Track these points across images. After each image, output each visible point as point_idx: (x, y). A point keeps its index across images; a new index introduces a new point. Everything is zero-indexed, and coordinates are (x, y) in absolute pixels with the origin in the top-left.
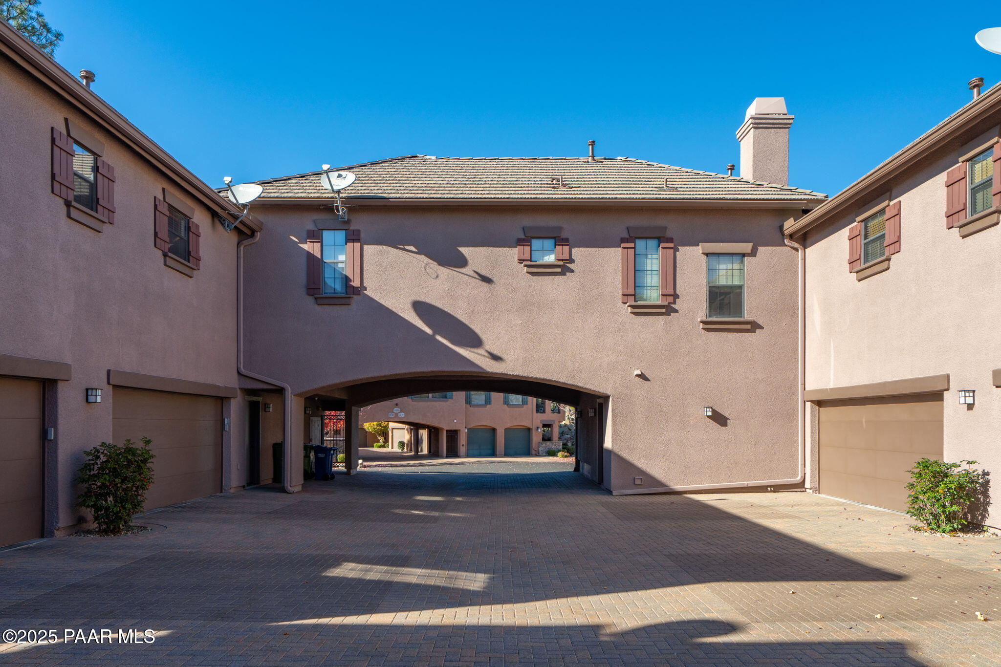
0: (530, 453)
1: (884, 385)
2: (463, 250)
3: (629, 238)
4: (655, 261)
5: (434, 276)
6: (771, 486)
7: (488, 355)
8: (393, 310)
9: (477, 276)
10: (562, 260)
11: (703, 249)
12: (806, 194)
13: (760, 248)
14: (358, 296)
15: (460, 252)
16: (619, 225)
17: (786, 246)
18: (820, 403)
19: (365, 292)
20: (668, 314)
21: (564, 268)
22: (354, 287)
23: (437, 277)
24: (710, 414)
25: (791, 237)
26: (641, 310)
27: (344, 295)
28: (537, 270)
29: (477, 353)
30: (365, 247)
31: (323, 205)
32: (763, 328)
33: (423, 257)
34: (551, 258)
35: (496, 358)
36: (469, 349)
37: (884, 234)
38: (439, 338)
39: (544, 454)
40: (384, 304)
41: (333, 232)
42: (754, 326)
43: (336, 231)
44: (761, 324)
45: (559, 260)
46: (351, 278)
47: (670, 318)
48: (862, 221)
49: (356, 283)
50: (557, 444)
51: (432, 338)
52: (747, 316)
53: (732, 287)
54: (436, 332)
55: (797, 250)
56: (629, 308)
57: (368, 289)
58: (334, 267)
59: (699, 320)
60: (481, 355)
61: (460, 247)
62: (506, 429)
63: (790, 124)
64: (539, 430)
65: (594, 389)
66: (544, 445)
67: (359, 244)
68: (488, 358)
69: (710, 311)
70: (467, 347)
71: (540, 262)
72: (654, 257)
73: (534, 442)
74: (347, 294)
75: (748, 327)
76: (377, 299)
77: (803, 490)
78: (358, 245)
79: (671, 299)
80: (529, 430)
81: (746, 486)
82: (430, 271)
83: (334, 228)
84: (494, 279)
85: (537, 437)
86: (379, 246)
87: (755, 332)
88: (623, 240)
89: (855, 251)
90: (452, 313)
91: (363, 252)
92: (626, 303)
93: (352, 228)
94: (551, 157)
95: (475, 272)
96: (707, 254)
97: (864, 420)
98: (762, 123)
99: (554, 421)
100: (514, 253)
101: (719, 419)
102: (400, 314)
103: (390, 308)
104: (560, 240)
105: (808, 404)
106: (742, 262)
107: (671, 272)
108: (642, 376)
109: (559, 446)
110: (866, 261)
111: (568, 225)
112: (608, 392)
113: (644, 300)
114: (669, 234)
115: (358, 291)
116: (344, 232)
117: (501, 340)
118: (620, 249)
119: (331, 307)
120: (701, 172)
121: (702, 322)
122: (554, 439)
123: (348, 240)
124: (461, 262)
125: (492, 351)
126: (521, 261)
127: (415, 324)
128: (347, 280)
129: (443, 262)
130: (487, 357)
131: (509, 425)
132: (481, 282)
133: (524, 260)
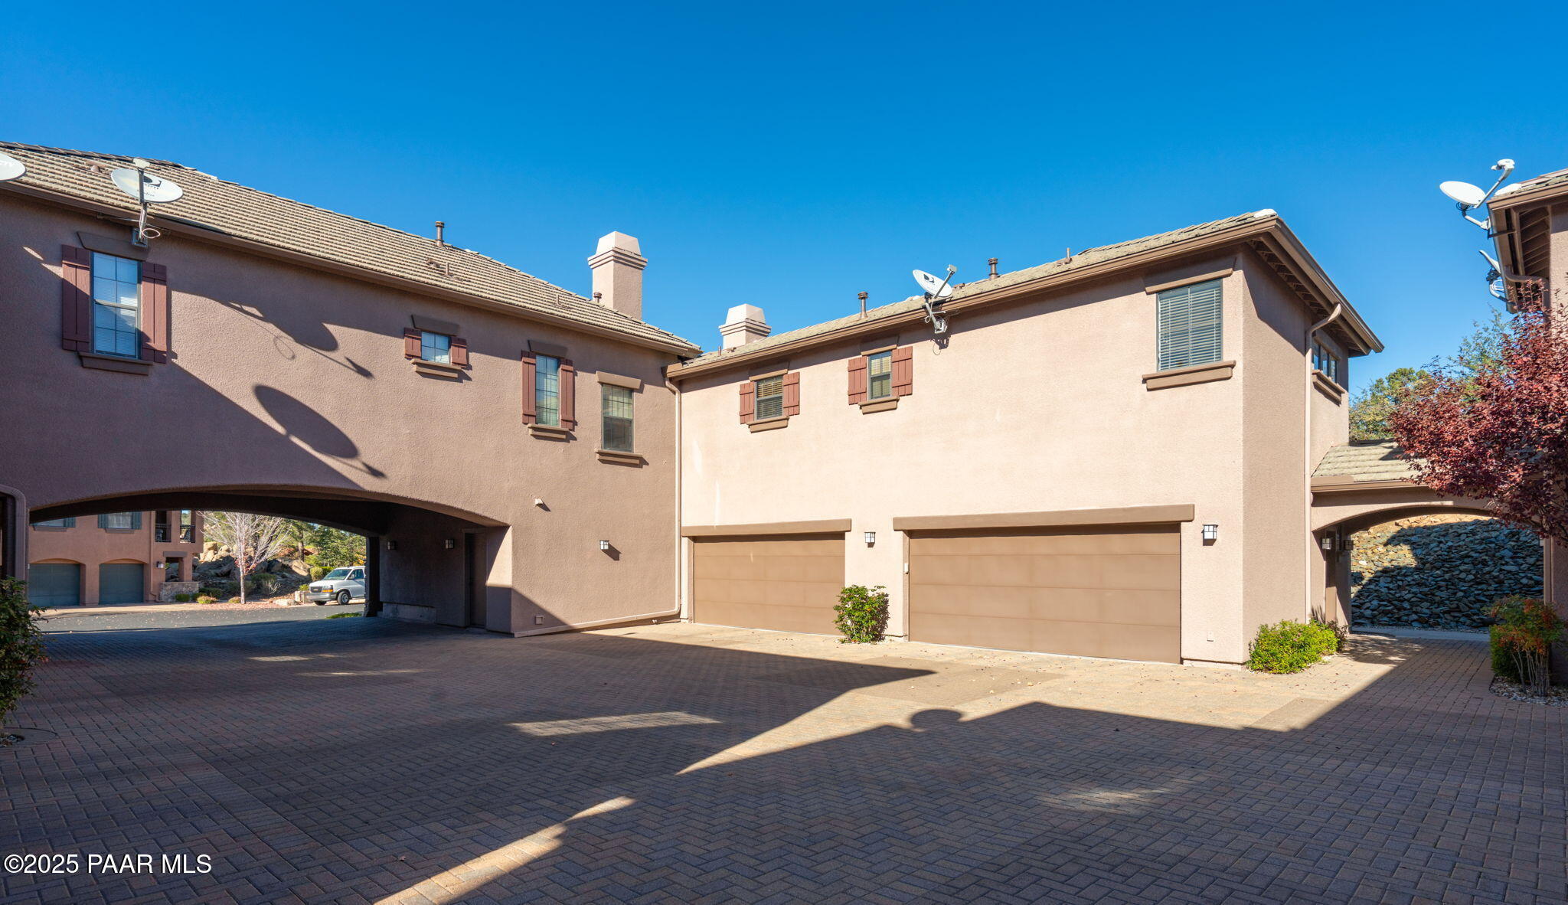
0: (144, 599)
1: (783, 524)
2: (331, 328)
3: (529, 353)
4: (553, 382)
5: (289, 355)
6: (654, 619)
7: (364, 468)
8: (223, 393)
9: (351, 366)
10: (459, 364)
11: (600, 377)
12: (682, 342)
13: (645, 385)
14: (162, 365)
15: (327, 330)
16: (520, 337)
17: (666, 387)
18: (695, 539)
19: (174, 360)
20: (567, 440)
21: (459, 374)
22: (155, 350)
23: (293, 357)
24: (606, 547)
25: (671, 380)
26: (542, 434)
27: (136, 360)
28: (430, 371)
29: (351, 466)
30: (174, 294)
31: (103, 215)
32: (648, 464)
33: (271, 327)
34: (444, 359)
35: (376, 473)
36: (341, 459)
37: (781, 397)
38: (295, 440)
39: (170, 600)
40: (207, 382)
41: (113, 258)
42: (641, 462)
43: (119, 259)
44: (646, 459)
45: (455, 363)
46: (151, 336)
47: (569, 445)
48: (755, 381)
49: (159, 344)
50: (190, 585)
51: (283, 440)
52: (636, 452)
53: (622, 420)
54: (290, 432)
55: (674, 393)
56: (530, 430)
57: (179, 358)
58: (113, 312)
59: (596, 450)
60: (356, 468)
61: (328, 323)
62: (101, 565)
63: (644, 266)
64: (162, 566)
65: (494, 518)
66: (169, 587)
67: (165, 287)
68: (367, 473)
69: (605, 443)
70: (338, 456)
71: (431, 362)
72: (553, 377)
73: (152, 583)
74: (140, 358)
75: (637, 462)
76: (195, 374)
77: (678, 620)
78: (161, 289)
79: (570, 425)
80: (142, 566)
81: (635, 619)
82: (282, 347)
83: (117, 254)
84: (374, 373)
85: (157, 576)
86: (199, 298)
87: (642, 467)
88: (523, 354)
89: (747, 405)
90: (315, 409)
91: (171, 301)
92: (526, 424)
93: (150, 259)
94: (385, 226)
95: (348, 359)
96: (602, 384)
97: (752, 555)
98: (620, 258)
99: (186, 553)
100: (400, 345)
101: (613, 553)
102: (235, 400)
103: (219, 389)
104: (454, 340)
105: (685, 540)
106: (630, 396)
107: (570, 396)
108: (542, 506)
109: (194, 588)
110: (758, 417)
111: (466, 325)
112: (508, 522)
113: (543, 423)
114: (569, 356)
115: (164, 358)
116: (136, 262)
117: (383, 452)
118: (520, 364)
119: (110, 374)
120: (573, 294)
121: (599, 453)
122: (185, 579)
123: (141, 278)
124: (328, 344)
125: (371, 464)
126: (409, 356)
127: (259, 417)
128: (141, 338)
129: (304, 338)
130: (364, 471)
131: (107, 559)
132: (356, 375)
133: (413, 356)
